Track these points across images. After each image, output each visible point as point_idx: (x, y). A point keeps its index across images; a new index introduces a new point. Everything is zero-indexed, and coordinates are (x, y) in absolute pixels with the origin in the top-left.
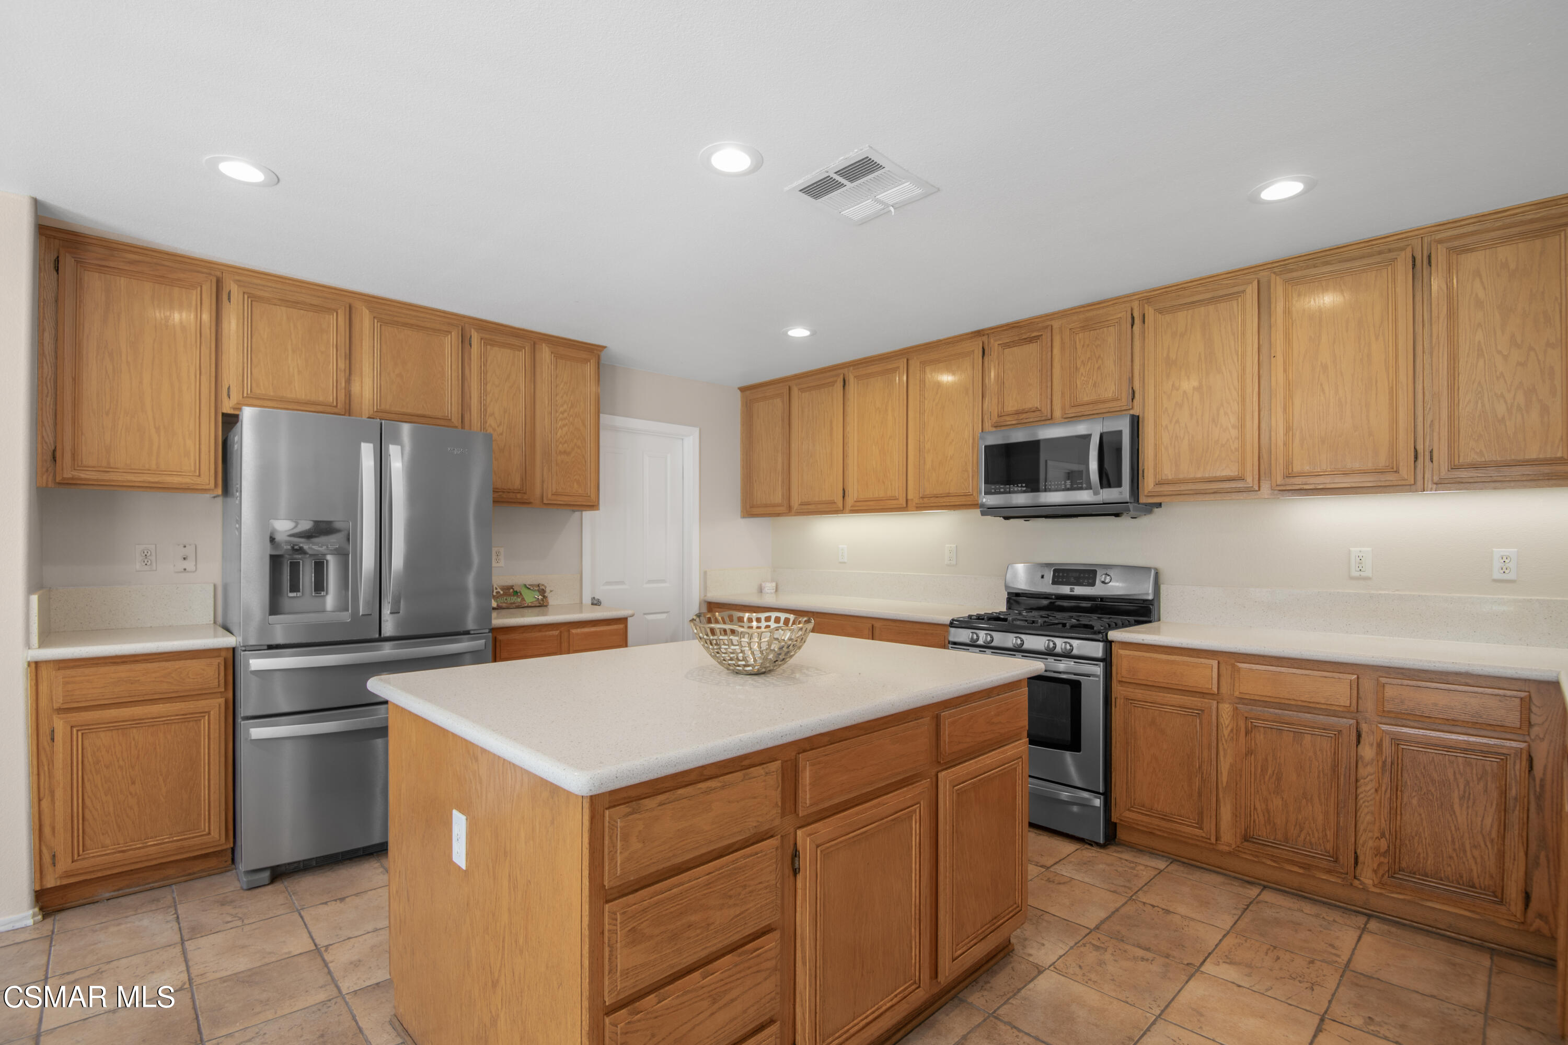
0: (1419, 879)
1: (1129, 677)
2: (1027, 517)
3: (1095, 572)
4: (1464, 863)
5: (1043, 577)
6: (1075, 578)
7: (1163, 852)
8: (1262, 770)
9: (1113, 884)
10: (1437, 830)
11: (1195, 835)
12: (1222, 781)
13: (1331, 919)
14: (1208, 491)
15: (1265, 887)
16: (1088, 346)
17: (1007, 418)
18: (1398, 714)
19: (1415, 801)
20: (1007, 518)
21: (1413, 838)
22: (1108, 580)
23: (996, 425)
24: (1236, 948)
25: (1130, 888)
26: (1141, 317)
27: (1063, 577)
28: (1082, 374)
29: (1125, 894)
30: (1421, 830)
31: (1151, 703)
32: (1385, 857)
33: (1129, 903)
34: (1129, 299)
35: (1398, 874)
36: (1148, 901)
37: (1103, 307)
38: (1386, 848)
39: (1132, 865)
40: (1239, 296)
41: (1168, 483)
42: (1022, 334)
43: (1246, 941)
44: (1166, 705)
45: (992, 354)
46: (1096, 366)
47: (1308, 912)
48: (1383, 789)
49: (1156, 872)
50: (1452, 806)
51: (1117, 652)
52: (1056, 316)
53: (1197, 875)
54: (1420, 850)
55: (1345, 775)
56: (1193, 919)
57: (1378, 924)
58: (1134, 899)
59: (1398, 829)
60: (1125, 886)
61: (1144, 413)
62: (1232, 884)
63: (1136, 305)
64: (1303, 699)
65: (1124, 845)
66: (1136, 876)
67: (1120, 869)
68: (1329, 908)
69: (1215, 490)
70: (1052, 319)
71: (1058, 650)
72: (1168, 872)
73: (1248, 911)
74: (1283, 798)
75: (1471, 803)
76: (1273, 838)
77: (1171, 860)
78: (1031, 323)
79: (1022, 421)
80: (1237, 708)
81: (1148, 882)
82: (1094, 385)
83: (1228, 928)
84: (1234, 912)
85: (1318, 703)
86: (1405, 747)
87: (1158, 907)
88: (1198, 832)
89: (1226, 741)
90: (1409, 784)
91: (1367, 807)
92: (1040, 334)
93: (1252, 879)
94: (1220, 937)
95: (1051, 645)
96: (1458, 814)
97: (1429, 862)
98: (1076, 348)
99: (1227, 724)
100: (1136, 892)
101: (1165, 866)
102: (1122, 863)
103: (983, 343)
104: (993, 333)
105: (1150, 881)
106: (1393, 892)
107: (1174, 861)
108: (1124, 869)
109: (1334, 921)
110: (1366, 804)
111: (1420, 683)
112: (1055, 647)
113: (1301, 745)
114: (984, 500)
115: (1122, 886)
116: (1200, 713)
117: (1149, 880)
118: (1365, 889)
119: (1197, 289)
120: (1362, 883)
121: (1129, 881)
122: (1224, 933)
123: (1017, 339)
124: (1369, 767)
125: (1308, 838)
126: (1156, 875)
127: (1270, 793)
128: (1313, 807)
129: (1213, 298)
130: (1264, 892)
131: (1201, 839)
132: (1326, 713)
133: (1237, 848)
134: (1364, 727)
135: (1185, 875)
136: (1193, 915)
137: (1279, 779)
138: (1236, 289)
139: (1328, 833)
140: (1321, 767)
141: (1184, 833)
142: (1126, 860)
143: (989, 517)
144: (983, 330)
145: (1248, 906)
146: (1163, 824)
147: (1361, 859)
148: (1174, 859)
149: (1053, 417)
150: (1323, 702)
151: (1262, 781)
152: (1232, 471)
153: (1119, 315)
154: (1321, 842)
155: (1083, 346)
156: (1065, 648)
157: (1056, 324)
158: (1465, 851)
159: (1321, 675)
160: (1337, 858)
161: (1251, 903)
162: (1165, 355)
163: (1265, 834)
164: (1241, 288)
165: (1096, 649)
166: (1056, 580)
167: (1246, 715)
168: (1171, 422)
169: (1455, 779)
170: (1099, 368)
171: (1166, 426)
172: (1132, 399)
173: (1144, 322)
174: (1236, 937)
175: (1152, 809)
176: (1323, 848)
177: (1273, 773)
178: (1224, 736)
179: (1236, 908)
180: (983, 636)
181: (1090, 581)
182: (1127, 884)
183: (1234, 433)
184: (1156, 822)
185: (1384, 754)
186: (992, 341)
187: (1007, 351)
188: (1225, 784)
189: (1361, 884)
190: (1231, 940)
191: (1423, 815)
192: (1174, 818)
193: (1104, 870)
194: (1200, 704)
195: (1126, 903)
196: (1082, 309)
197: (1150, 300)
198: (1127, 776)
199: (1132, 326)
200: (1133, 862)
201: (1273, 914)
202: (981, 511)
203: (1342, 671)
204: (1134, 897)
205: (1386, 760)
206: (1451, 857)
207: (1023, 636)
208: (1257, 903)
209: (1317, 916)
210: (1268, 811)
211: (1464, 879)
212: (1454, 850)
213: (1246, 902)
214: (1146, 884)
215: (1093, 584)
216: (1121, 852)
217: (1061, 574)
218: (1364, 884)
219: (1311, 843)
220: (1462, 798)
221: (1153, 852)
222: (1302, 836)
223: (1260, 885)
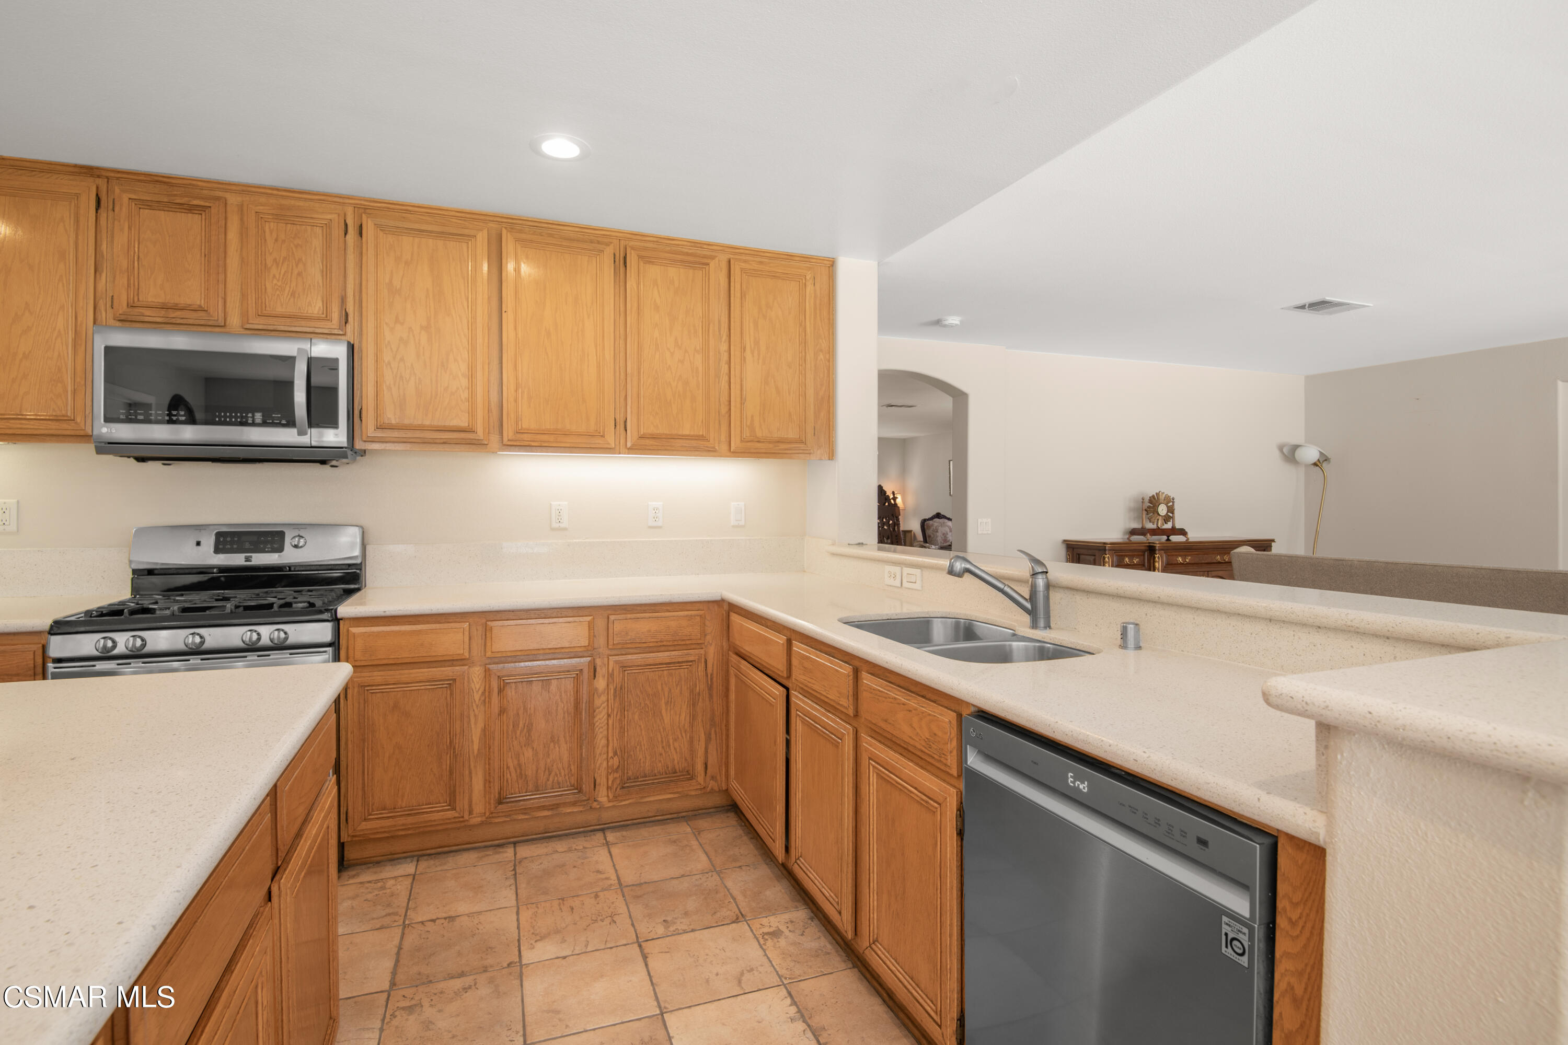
0: (641, 781)
1: (364, 659)
2: (168, 460)
3: (281, 535)
4: (669, 755)
5: (198, 544)
6: (251, 543)
7: (404, 853)
8: (514, 726)
9: (373, 919)
10: (651, 735)
11: (447, 819)
12: (473, 750)
13: (581, 847)
14: (438, 441)
15: (515, 843)
16: (284, 241)
17: (147, 312)
18: (624, 644)
19: (636, 717)
20: (141, 459)
21: (636, 748)
22: (302, 542)
23: (123, 317)
24: (535, 920)
25: (396, 914)
26: (357, 227)
27: (232, 543)
28: (274, 276)
29: (396, 924)
30: (641, 739)
31: (394, 684)
32: (617, 772)
33: (407, 931)
34: (341, 200)
35: (627, 783)
36: (425, 919)
37: (306, 199)
38: (618, 763)
39: (380, 884)
40: (469, 240)
41: (391, 428)
42: (175, 195)
43: (538, 908)
44: (411, 683)
45: (117, 209)
46: (296, 272)
47: (563, 850)
48: (615, 713)
49: (410, 880)
50: (661, 712)
51: (348, 631)
52: (234, 188)
53: (452, 862)
54: (641, 757)
55: (585, 709)
56: (480, 913)
57: (615, 834)
58: (409, 925)
59: (626, 744)
60: (389, 914)
61: (360, 342)
62: (487, 855)
63: (350, 211)
64: (550, 647)
65: (357, 865)
66: (392, 895)
67: (370, 896)
68: (573, 838)
69: (445, 440)
70: (226, 191)
71: (265, 641)
72: (421, 874)
73: (517, 875)
74: (533, 748)
75: (672, 707)
76: (524, 791)
77: (415, 859)
78: (193, 185)
79: (173, 321)
80: (489, 669)
81: (410, 896)
82: (293, 294)
83: (514, 903)
84: (508, 883)
85: (563, 648)
86: (629, 672)
87: (438, 918)
88: (451, 814)
89: (477, 706)
90: (632, 702)
91: (601, 732)
92: (207, 204)
93: (502, 841)
94: (515, 917)
95: (255, 637)
96: (665, 717)
97: (647, 764)
98: (265, 240)
99: (478, 687)
100: (406, 915)
101: (415, 867)
102: (367, 888)
103: (97, 188)
104: (118, 178)
105: (410, 893)
106: (622, 801)
107: (419, 858)
108: (375, 894)
109: (585, 848)
110: (601, 730)
111: (638, 615)
112: (259, 639)
113: (549, 692)
114: (104, 430)
115: (386, 916)
116: (451, 683)
117: (408, 893)
118: (602, 808)
119: (424, 218)
120: (599, 802)
121: (389, 905)
122: (515, 910)
123: (166, 200)
124: (602, 696)
125: (556, 778)
126: (412, 883)
127: (521, 747)
128: (559, 748)
129: (442, 233)
130: (518, 849)
131: (453, 820)
132: (569, 656)
133: (491, 816)
134: (598, 662)
135: (439, 868)
136: (476, 909)
137: (529, 731)
138: (466, 232)
139: (572, 768)
140: (566, 708)
141: (434, 821)
142: (369, 882)
143: (110, 457)
144: (98, 168)
145: (514, 870)
146: (410, 820)
147: (598, 782)
148: (419, 855)
149: (227, 324)
150: (567, 646)
151: (514, 737)
152: (462, 422)
153: (329, 217)
154: (567, 777)
155: (276, 240)
156: (279, 637)
157: (233, 199)
158: (669, 746)
159: (564, 621)
160: (581, 788)
161: (515, 866)
162: (387, 281)
163: (517, 790)
164: (472, 232)
165: (321, 631)
166: (221, 547)
167: (499, 675)
168: (394, 358)
169: (663, 689)
170: (299, 274)
171: (389, 363)
172: (346, 323)
173: (361, 234)
174: (528, 908)
175: (395, 808)
176: (568, 783)
177: (524, 726)
178: (475, 701)
179: (506, 878)
180: (123, 641)
181: (275, 546)
182: (391, 911)
183: (464, 382)
184: (401, 821)
185: (615, 682)
186: (117, 190)
187: (146, 213)
188: (476, 752)
189: (598, 805)
190: (525, 915)
191: (642, 727)
192: (422, 809)
193: (353, 908)
194: (451, 674)
195: (403, 934)
196: (275, 192)
197: (368, 211)
198: (363, 779)
199: (346, 234)
200: (377, 881)
201: (539, 867)
202: (95, 446)
203: (581, 614)
204: (407, 922)
205: (616, 687)
206: (661, 754)
207: (202, 631)
208: (520, 862)
209: (570, 850)
210: (520, 765)
211: (670, 769)
212: (663, 747)
213: (510, 866)
214: (409, 900)
215: (280, 549)
216: (357, 875)
217: (229, 539)
218: (601, 802)
219: (559, 783)
220: (667, 704)
221: (393, 859)
222: (551, 779)
223: (510, 843)
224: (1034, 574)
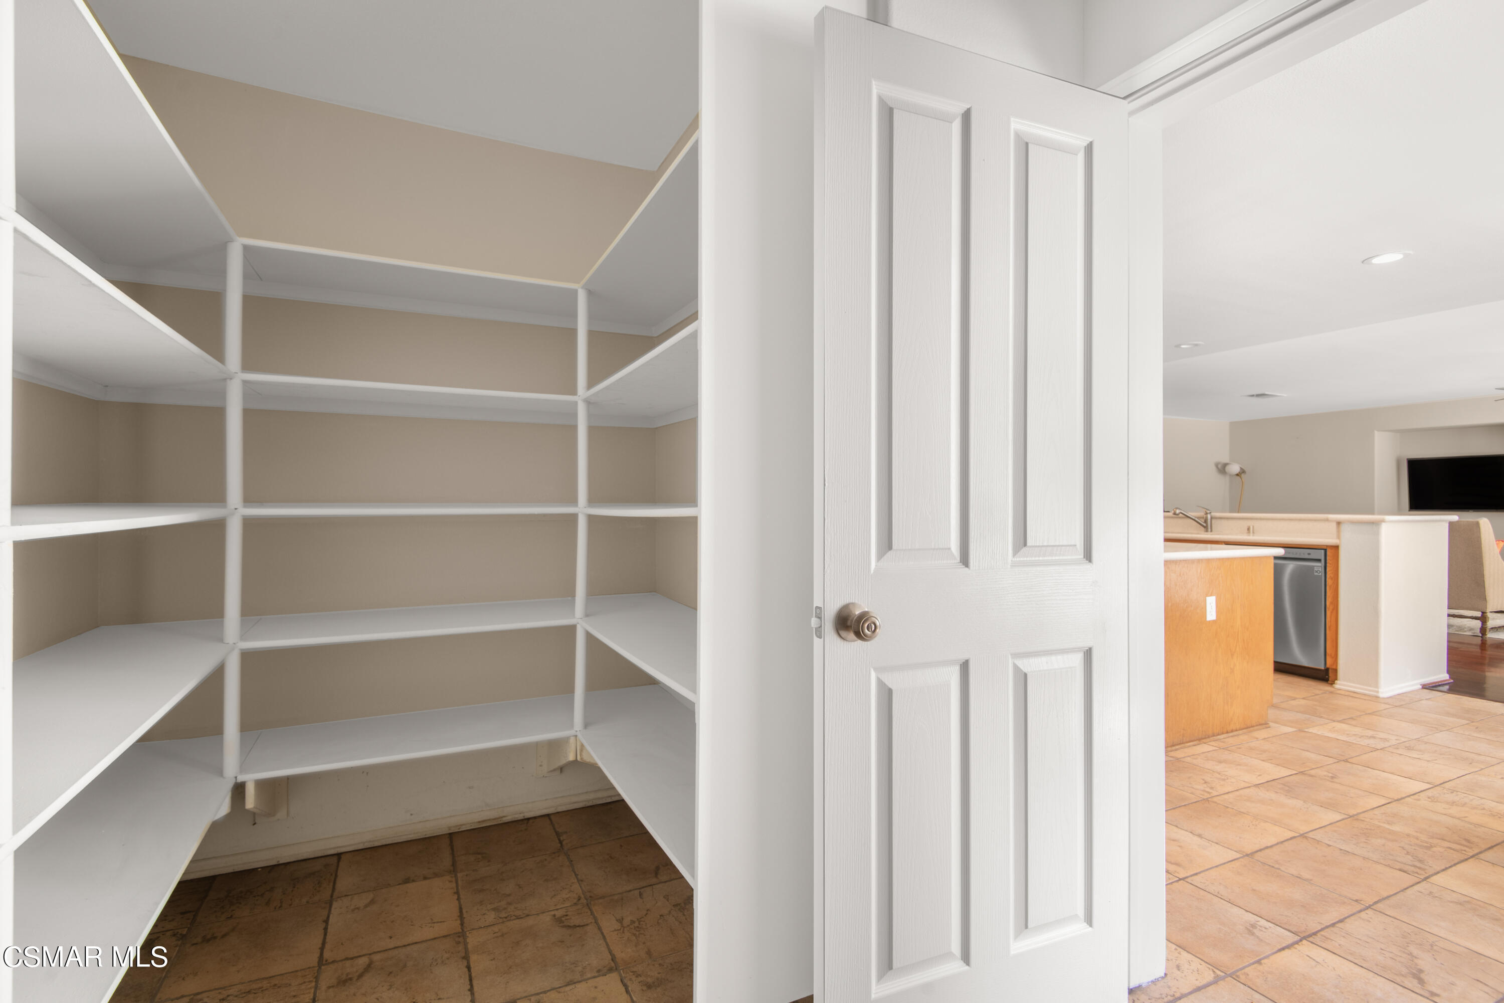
224: (1206, 514)
